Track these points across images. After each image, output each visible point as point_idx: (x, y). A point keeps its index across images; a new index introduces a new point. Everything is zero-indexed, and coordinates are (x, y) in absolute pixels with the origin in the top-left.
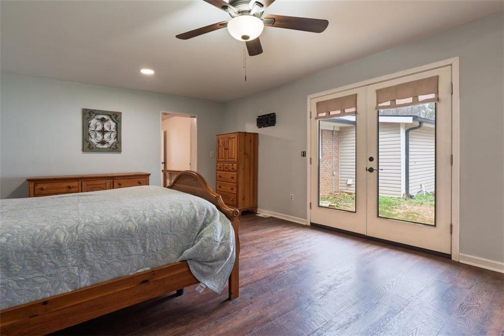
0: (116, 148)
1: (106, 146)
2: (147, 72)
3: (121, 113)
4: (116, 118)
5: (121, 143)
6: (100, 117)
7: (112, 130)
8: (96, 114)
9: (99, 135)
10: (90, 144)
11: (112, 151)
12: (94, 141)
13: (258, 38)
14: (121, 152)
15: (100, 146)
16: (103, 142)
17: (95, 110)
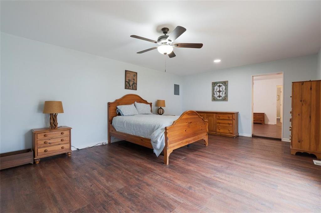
0: (225, 99)
1: (221, 98)
2: (217, 61)
3: (228, 81)
4: (225, 84)
5: (227, 96)
6: (218, 85)
7: (224, 90)
8: (217, 84)
9: (218, 93)
10: (214, 98)
11: (223, 101)
12: (216, 96)
13: (173, 52)
14: (228, 101)
15: (218, 98)
16: (219, 96)
17: (216, 82)
